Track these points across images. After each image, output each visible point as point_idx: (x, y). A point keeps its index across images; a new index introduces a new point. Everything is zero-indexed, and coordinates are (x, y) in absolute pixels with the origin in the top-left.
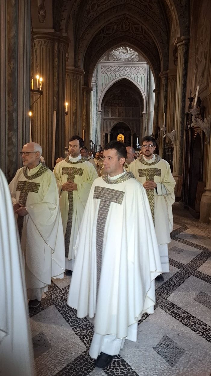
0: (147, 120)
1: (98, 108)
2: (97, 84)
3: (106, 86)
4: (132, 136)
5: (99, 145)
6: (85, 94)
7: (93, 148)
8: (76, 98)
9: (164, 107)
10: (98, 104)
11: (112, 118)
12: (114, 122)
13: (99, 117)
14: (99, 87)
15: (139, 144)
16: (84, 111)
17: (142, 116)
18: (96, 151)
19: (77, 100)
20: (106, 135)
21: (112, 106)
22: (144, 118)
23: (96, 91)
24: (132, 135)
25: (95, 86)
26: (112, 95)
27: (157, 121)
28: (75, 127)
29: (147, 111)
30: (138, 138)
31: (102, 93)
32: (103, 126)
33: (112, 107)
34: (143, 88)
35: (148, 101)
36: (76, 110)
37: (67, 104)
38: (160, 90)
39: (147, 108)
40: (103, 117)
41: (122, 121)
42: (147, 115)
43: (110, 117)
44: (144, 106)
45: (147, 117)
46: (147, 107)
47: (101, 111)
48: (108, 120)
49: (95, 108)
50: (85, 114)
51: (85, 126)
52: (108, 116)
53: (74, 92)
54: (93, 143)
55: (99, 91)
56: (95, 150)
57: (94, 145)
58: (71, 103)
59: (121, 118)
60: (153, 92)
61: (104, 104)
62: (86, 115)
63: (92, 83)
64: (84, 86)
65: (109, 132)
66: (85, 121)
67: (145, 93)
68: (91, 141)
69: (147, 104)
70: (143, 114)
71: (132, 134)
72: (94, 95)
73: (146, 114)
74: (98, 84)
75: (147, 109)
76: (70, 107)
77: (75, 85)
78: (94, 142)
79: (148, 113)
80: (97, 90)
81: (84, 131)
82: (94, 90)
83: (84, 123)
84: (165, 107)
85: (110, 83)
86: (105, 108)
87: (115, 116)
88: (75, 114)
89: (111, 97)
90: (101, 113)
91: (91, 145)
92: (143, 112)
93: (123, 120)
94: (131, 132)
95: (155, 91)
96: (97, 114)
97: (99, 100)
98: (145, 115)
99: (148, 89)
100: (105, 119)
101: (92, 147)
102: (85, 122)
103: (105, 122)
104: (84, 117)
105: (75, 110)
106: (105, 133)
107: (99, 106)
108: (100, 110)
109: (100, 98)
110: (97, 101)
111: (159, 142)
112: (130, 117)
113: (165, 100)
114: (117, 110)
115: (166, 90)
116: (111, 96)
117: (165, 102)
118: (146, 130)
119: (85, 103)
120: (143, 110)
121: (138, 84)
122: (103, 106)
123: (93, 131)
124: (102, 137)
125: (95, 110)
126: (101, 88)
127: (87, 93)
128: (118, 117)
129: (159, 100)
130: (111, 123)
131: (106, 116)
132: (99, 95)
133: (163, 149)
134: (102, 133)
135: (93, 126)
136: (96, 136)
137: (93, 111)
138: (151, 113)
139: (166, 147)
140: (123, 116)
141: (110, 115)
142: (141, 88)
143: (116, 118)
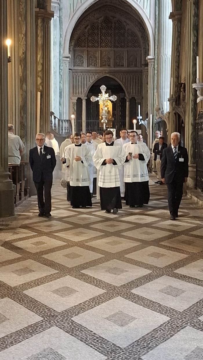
0: (156, 72)
1: (64, 50)
2: (59, 5)
3: (78, 9)
4: (127, 103)
5: (67, 120)
6: (40, 24)
7: (55, 127)
8: (24, 32)
9: (193, 45)
10: (62, 43)
11: (88, 68)
12: (93, 77)
13: (66, 67)
14: (63, 10)
15: (141, 118)
16: (39, 56)
17: (147, 65)
18: (61, 131)
19: (26, 35)
20: (79, 100)
21: (88, 47)
22: (150, 68)
23: (58, 19)
24: (127, 100)
25: (56, 8)
26: (88, 26)
27: (178, 73)
28: (24, 86)
29: (156, 55)
30: (139, 106)
31: (69, 23)
32: (71, 85)
33: (89, 49)
34: (147, 12)
35: (157, 36)
36: (25, 53)
37: (8, 42)
38: (181, 15)
39: (156, 49)
40: (72, 68)
41: (108, 75)
42: (156, 62)
43: (85, 67)
44: (149, 45)
45: (156, 66)
46: (156, 47)
47: (70, 56)
48: (81, 72)
49: (58, 51)
50: (41, 62)
51: (41, 84)
52: (82, 66)
53: (20, 19)
54: (55, 118)
55: (63, 19)
56: (59, 131)
57: (57, 120)
58: (16, 39)
59: (106, 69)
60: (170, 18)
61: (72, 44)
62: (43, 65)
63: (52, 4)
64: (38, 9)
65: (83, 95)
66: (40, 74)
67: (152, 22)
68: (52, 113)
69: (156, 42)
70: (148, 61)
71: (127, 98)
72: (55, 26)
73: (153, 60)
74: (61, 6)
75: (156, 52)
76: (13, 48)
77: (23, 6)
78: (57, 115)
79: (158, 59)
80: (60, 17)
81: (39, 93)
82: (56, 18)
83: (39, 79)
84: (195, 45)
85: (84, 3)
86: (74, 51)
87: (95, 65)
88: (23, 61)
89: (86, 31)
90: (68, 59)
91: (51, 121)
92: (149, 57)
93: (110, 72)
94: (125, 96)
95: (172, 16)
96: (61, 61)
97: (65, 36)
98: (153, 63)
99: (157, 14)
100: (76, 72)
101: (53, 125)
102: (41, 78)
103: (76, 78)
104: (40, 68)
105: (23, 53)
106: (77, 98)
107: (64, 47)
108: (67, 53)
109: (66, 32)
110: (60, 37)
111: (185, 113)
112: (123, 66)
113: (195, 32)
114: (98, 55)
115: (195, 13)
116: (86, 28)
117: (194, 36)
118: (155, 91)
119: (40, 42)
120: (147, 53)
121: (137, 4)
122: (72, 47)
123: (55, 94)
124: (71, 105)
125: (58, 55)
126: (69, 13)
127: (43, 21)
128: (101, 67)
129: (180, 32)
130: (87, 79)
131: (78, 66)
132: (65, 25)
133: (192, 125)
134: (70, 98)
135: (55, 84)
136: (60, 104)
137: (54, 56)
138: (164, 59)
139: (197, 121)
140: (109, 66)
141: (85, 64)
142: (144, 11)
143: (97, 69)
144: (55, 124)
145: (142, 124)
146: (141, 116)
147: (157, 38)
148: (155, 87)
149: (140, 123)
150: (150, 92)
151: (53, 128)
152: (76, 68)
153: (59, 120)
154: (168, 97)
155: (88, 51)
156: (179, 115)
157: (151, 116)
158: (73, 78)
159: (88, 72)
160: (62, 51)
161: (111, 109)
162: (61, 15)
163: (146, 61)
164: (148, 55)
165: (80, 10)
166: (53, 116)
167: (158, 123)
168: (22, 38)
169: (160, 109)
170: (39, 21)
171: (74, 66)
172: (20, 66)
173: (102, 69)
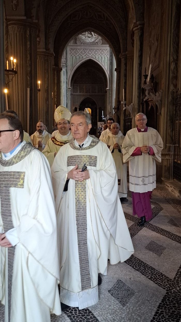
0: (110, 95)
1: (68, 86)
2: (66, 65)
4: (98, 110)
6: (56, 74)
8: (47, 77)
10: (68, 82)
11: (80, 94)
12: (82, 98)
13: (69, 93)
14: (68, 67)
15: (104, 116)
16: (55, 88)
17: (106, 92)
19: (48, 79)
22: (108, 93)
24: (98, 108)
27: (119, 96)
30: (103, 111)
32: (72, 101)
33: (80, 84)
34: (106, 68)
36: (48, 87)
37: (39, 82)
38: (120, 69)
41: (89, 97)
43: (78, 93)
44: (107, 84)
45: (110, 93)
46: (110, 84)
47: (71, 88)
48: (77, 95)
49: (65, 86)
50: (56, 91)
51: (56, 101)
53: (45, 71)
55: (68, 71)
58: (43, 81)
59: (88, 94)
60: (115, 71)
61: (73, 82)
62: (57, 92)
63: (62, 64)
64: (54, 67)
65: (78, 106)
66: (56, 97)
67: (109, 72)
70: (107, 90)
72: (64, 73)
73: (109, 90)
74: (67, 65)
75: (110, 86)
76: (42, 84)
79: (111, 89)
81: (55, 105)
82: (64, 70)
84: (125, 83)
85: (78, 63)
86: (74, 86)
87: (83, 92)
88: (47, 91)
90: (70, 90)
92: (107, 89)
94: (97, 106)
96: (67, 90)
97: (69, 79)
99: (111, 68)
100: (74, 95)
102: (56, 98)
104: (56, 94)
106: (74, 107)
107: (68, 84)
109: (69, 77)
110: (67, 79)
111: (120, 114)
112: (96, 92)
113: (125, 77)
114: (84, 87)
115: (125, 69)
116: (79, 75)
117: (125, 79)
118: (110, 104)
119: (56, 82)
120: (107, 87)
121: (102, 64)
122: (72, 84)
125: (65, 88)
126: (70, 68)
127: (57, 72)
129: (120, 78)
130: (79, 98)
131: (75, 92)
132: (69, 74)
133: (123, 120)
134: (72, 108)
135: (64, 101)
137: (63, 89)
138: (113, 89)
140: (90, 92)
141: (79, 91)
143: (84, 94)
145: (104, 119)
146: (103, 115)
147: (110, 80)
148: (110, 102)
150: (108, 104)
152: (74, 93)
154: (114, 107)
156: (118, 116)
157: (108, 116)
158: (73, 98)
160: (67, 86)
161: (90, 112)
162: (67, 69)
165: (75, 67)
168: (46, 80)
170: (55, 72)
171: (73, 93)
172: (46, 93)
173: (86, 94)
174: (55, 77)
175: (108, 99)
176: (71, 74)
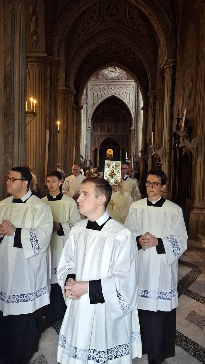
0: (135, 136)
1: (88, 124)
4: (121, 151)
5: (89, 160)
7: (83, 163)
8: (66, 117)
9: (152, 124)
10: (88, 121)
11: (101, 133)
12: (103, 138)
13: (89, 133)
14: (88, 104)
15: (127, 159)
16: (75, 128)
17: (131, 132)
18: (86, 166)
19: (67, 119)
20: (96, 150)
21: (101, 122)
22: (132, 134)
23: (85, 108)
24: (121, 150)
25: (85, 103)
26: (101, 111)
30: (127, 153)
31: (91, 110)
32: (92, 142)
34: (131, 105)
35: (136, 117)
37: (58, 123)
38: (148, 108)
39: (136, 124)
40: (93, 133)
43: (99, 133)
44: (132, 122)
45: (135, 133)
46: (136, 123)
47: (91, 127)
48: (97, 135)
49: (85, 124)
50: (76, 131)
51: (75, 142)
52: (97, 132)
53: (65, 111)
54: (83, 159)
57: (84, 160)
58: (62, 121)
59: (110, 133)
60: (142, 109)
61: (93, 121)
63: (82, 101)
64: (74, 105)
65: (98, 147)
66: (75, 138)
67: (134, 110)
68: (82, 156)
69: (136, 120)
70: (132, 130)
72: (84, 112)
73: (134, 130)
74: (87, 102)
75: (136, 126)
76: (61, 125)
78: (84, 157)
79: (137, 129)
80: (87, 108)
81: (74, 147)
83: (74, 140)
85: (99, 100)
86: (94, 124)
88: (66, 132)
90: (91, 129)
91: (81, 160)
92: (132, 128)
93: (112, 136)
94: (120, 147)
95: (143, 108)
96: (87, 130)
97: (89, 117)
99: (136, 106)
100: (95, 135)
101: (82, 162)
104: (75, 134)
105: (66, 128)
106: (95, 148)
107: (88, 123)
108: (90, 125)
109: (89, 115)
110: (87, 117)
111: (148, 158)
112: (118, 132)
113: (154, 118)
114: (106, 126)
117: (153, 120)
118: (135, 145)
119: (75, 121)
121: (126, 101)
122: (92, 123)
123: (83, 146)
124: (92, 152)
125: (85, 127)
126: (91, 106)
127: (77, 110)
128: (107, 132)
129: (147, 117)
130: (100, 138)
131: (95, 132)
132: (89, 111)
133: (151, 165)
134: (91, 149)
135: (83, 141)
136: (86, 151)
137: (83, 128)
138: (140, 129)
139: (154, 163)
140: (112, 132)
141: (99, 131)
142: (130, 104)
143: (105, 133)
144: (83, 162)
145: (128, 162)
147: (136, 119)
148: (135, 143)
149: (127, 162)
150: (132, 146)
151: (82, 164)
153: (85, 160)
154: (140, 150)
155: (100, 124)
157: (133, 158)
158: (93, 138)
159: (101, 135)
160: (87, 125)
161: (112, 154)
162: (87, 106)
163: (131, 130)
164: (132, 127)
165: (97, 104)
166: (82, 158)
167: (136, 162)
169: (136, 156)
170: (75, 111)
172: (64, 135)
173: (108, 133)
174: (75, 116)
175: (132, 140)
176: (91, 112)
